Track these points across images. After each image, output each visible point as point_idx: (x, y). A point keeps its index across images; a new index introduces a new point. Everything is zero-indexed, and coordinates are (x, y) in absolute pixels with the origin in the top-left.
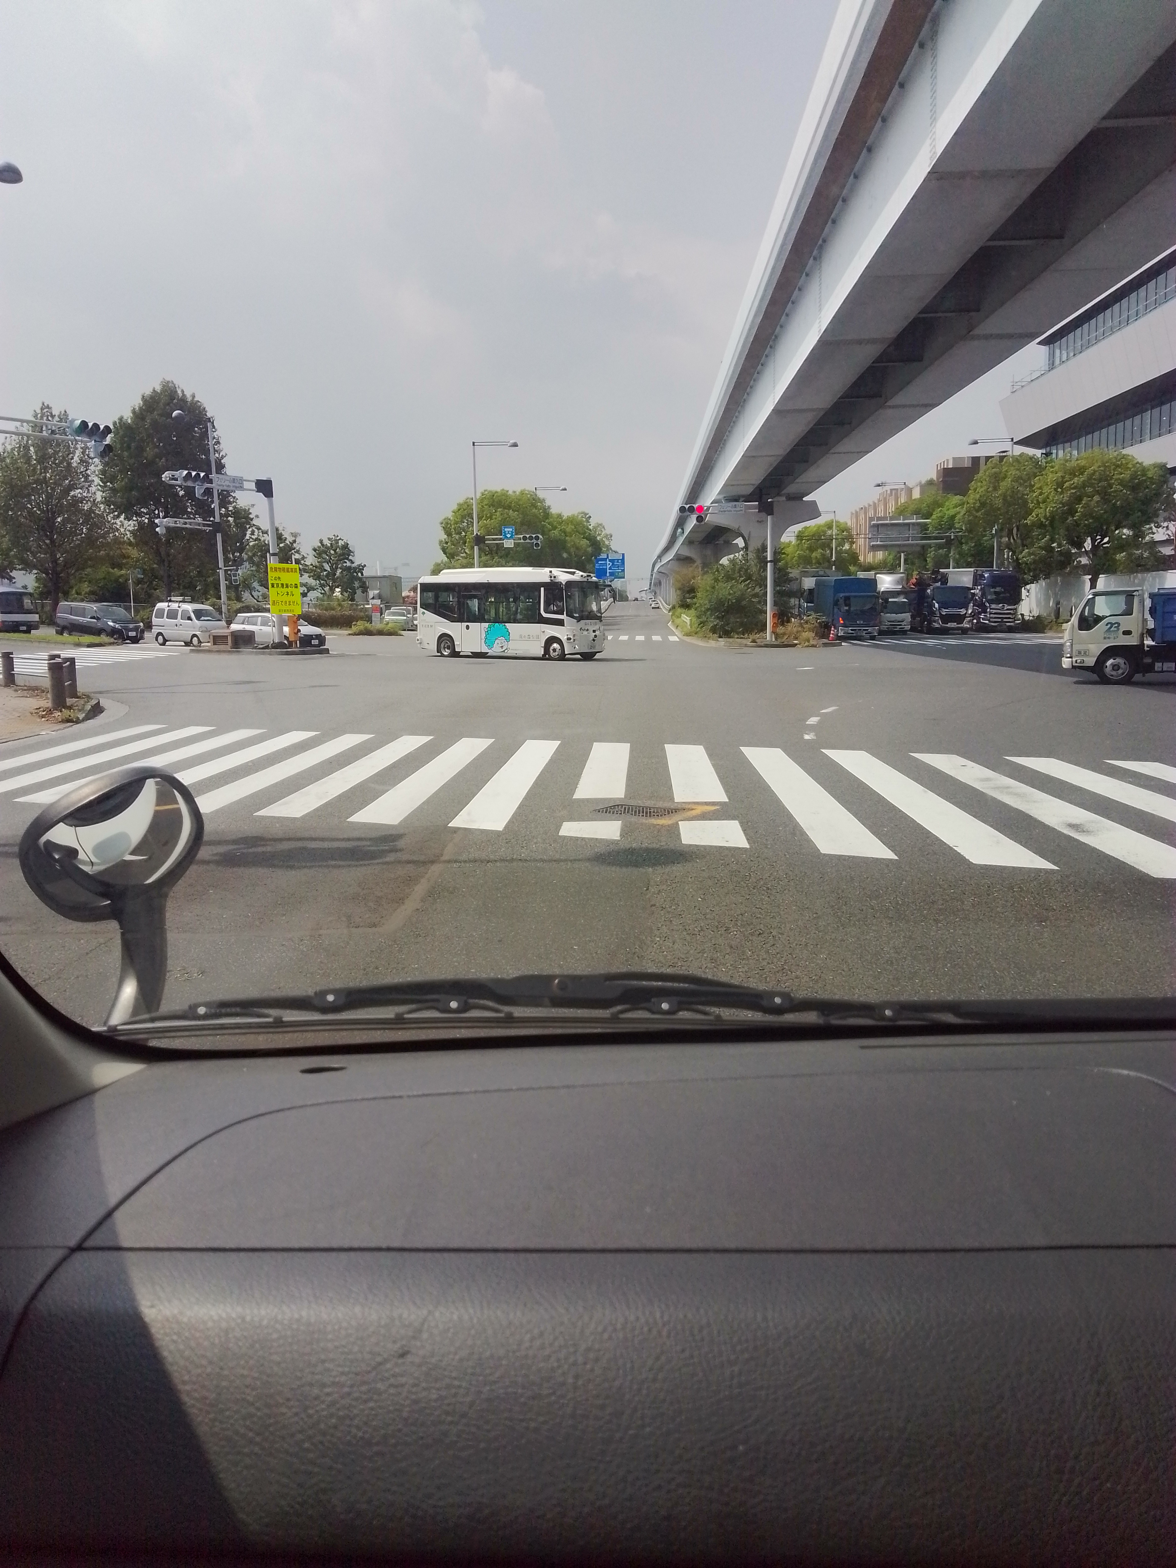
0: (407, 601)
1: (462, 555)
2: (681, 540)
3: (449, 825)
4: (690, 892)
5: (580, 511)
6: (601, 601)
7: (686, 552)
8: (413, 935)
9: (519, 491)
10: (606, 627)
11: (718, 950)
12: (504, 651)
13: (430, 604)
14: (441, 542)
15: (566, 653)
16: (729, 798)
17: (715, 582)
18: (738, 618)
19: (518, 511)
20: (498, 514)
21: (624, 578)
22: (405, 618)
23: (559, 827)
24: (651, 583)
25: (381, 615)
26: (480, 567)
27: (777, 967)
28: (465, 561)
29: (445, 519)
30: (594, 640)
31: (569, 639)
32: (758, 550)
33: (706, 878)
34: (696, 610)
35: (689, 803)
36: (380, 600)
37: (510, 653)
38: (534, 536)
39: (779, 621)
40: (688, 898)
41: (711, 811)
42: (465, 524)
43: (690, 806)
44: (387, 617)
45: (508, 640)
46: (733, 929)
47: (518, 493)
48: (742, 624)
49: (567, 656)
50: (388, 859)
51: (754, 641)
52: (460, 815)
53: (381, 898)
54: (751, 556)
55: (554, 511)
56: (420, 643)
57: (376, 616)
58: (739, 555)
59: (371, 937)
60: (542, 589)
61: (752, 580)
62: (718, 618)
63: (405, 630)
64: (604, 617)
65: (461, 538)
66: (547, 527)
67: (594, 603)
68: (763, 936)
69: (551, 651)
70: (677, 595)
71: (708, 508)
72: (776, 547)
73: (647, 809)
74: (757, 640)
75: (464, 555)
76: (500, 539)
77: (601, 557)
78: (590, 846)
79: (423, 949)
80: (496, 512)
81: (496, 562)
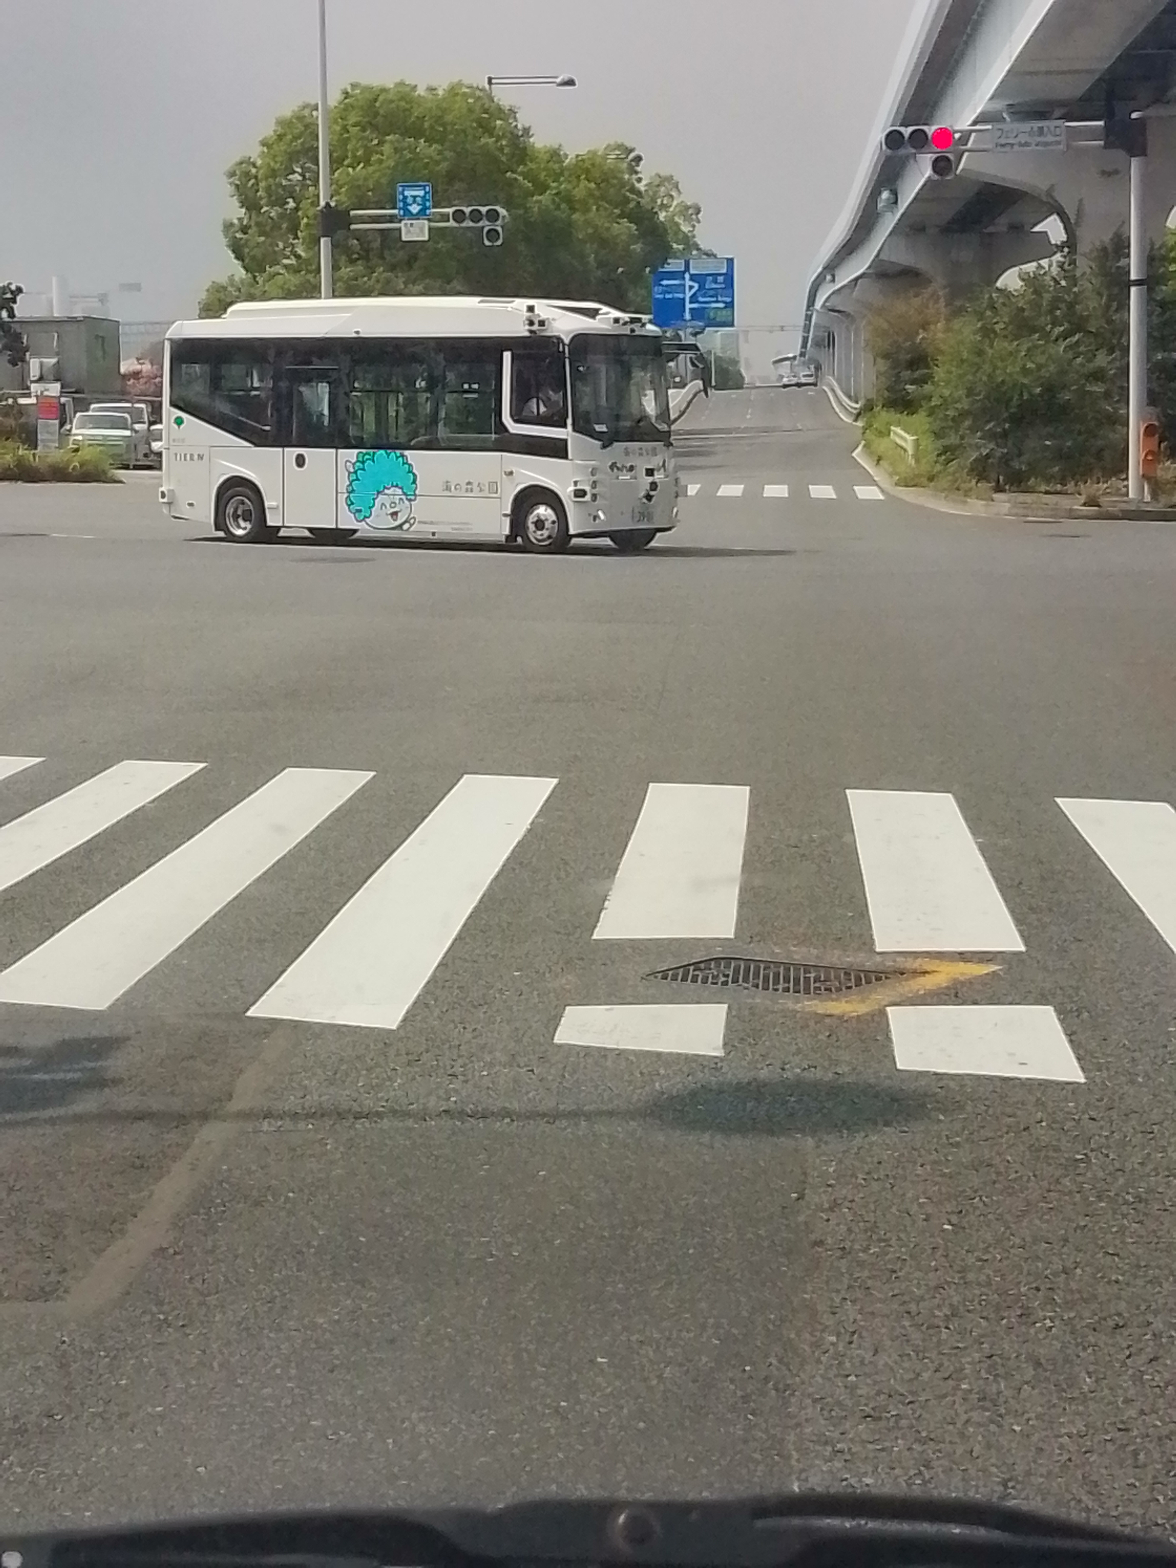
0: (134, 387)
1: (286, 261)
2: (889, 222)
3: (249, 1014)
4: (921, 1205)
5: (612, 143)
6: (669, 388)
7: (903, 257)
8: (151, 1322)
9: (446, 85)
10: (684, 461)
11: (1001, 1371)
12: (400, 527)
13: (197, 396)
14: (228, 226)
15: (572, 532)
16: (1027, 941)
17: (983, 337)
18: (1049, 437)
19: (440, 142)
20: (387, 148)
21: (732, 325)
22: (127, 433)
23: (555, 1021)
24: (805, 339)
25: (62, 425)
26: (334, 296)
27: (1165, 1423)
28: (294, 280)
29: (241, 163)
30: (649, 497)
31: (579, 493)
32: (1104, 250)
33: (967, 1168)
34: (930, 415)
35: (916, 955)
36: (58, 385)
37: (413, 533)
38: (484, 210)
39: (1162, 445)
40: (914, 1222)
41: (977, 977)
42: (297, 177)
43: (917, 964)
44: (79, 432)
45: (411, 497)
46: (1041, 1314)
47: (441, 92)
48: (1061, 456)
49: (575, 541)
50: (78, 1108)
51: (1092, 502)
52: (281, 986)
53: (59, 1215)
54: (1084, 265)
55: (540, 141)
56: (169, 504)
57: (47, 429)
58: (1051, 264)
59: (34, 1327)
60: (507, 356)
61: (1087, 334)
62: (992, 436)
63: (126, 467)
64: (675, 433)
65: (283, 216)
66: (520, 187)
67: (651, 393)
68: (1126, 1332)
69: (532, 527)
70: (879, 375)
71: (966, 136)
72: (1152, 244)
73: (797, 970)
74: (1103, 500)
75: (292, 261)
76: (392, 219)
77: (667, 268)
78: (641, 1074)
79: (178, 1362)
80: (380, 144)
81: (378, 281)
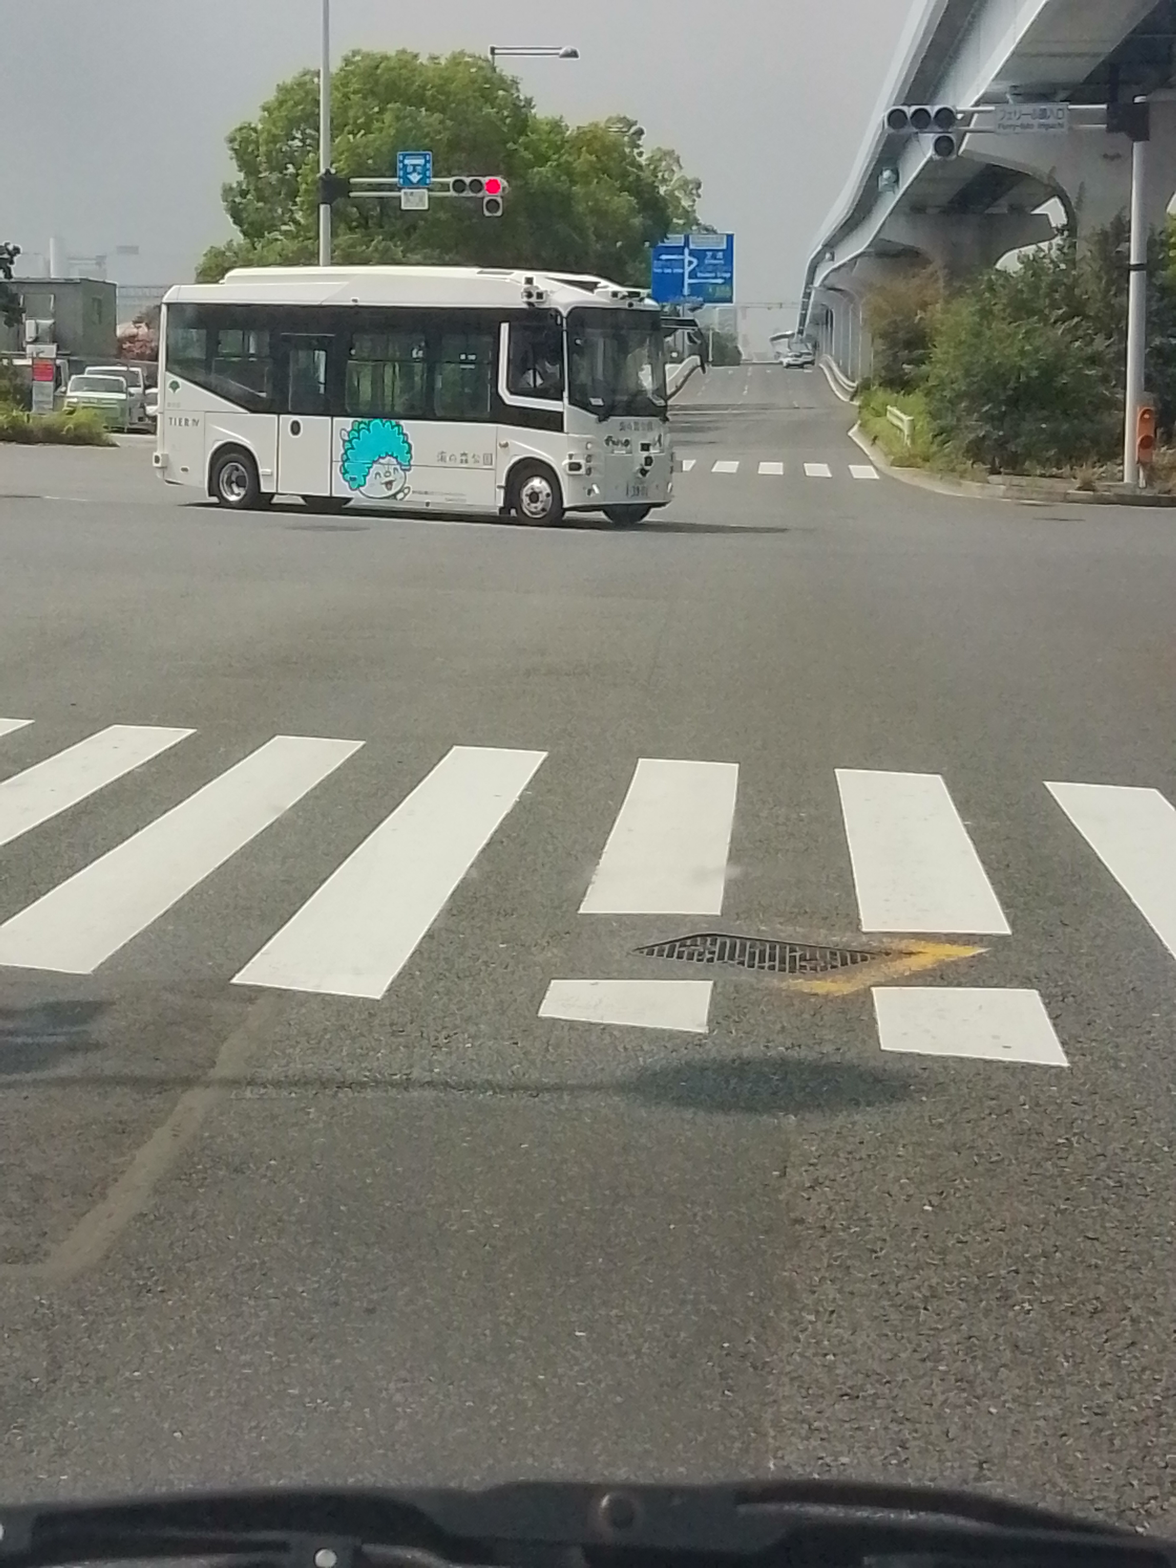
0: (130, 350)
1: (284, 228)
2: (889, 202)
3: (234, 981)
4: (902, 1187)
5: (614, 115)
6: (665, 363)
7: (905, 236)
8: (129, 1287)
9: (448, 54)
10: (682, 436)
11: (979, 1353)
12: (394, 496)
13: (194, 361)
14: (228, 191)
15: (566, 505)
16: (1012, 924)
17: (982, 318)
18: (1045, 420)
19: (443, 111)
20: (388, 117)
21: (731, 301)
22: (123, 396)
23: (538, 995)
24: (803, 317)
25: (58, 385)
26: (333, 264)
27: (1141, 1409)
28: (292, 246)
29: (241, 129)
30: (644, 472)
31: (574, 467)
32: (1104, 234)
33: (948, 1149)
34: (926, 395)
35: (902, 935)
36: (54, 347)
37: (411, 501)
38: (485, 180)
39: (1159, 431)
40: (895, 1202)
41: (962, 960)
42: (297, 143)
43: (903, 945)
44: (74, 394)
45: (406, 467)
46: (1020, 1296)
47: (443, 62)
48: (1054, 438)
49: (568, 514)
50: (63, 1070)
51: (1087, 486)
52: (266, 953)
53: (40, 1178)
54: (1083, 250)
55: (542, 112)
56: (163, 468)
57: (42, 390)
58: (1050, 247)
59: (13, 1290)
60: (505, 328)
61: (1086, 317)
62: (988, 418)
63: (120, 431)
64: (673, 407)
65: (282, 181)
66: (521, 157)
67: (647, 368)
68: (1104, 1317)
69: (526, 500)
70: (876, 354)
71: (969, 116)
72: (1152, 230)
73: (783, 949)
74: (1098, 485)
75: (291, 227)
76: (392, 187)
77: (667, 243)
78: (625, 1049)
79: (157, 1328)
80: (381, 112)
81: (377, 250)
